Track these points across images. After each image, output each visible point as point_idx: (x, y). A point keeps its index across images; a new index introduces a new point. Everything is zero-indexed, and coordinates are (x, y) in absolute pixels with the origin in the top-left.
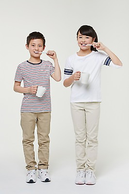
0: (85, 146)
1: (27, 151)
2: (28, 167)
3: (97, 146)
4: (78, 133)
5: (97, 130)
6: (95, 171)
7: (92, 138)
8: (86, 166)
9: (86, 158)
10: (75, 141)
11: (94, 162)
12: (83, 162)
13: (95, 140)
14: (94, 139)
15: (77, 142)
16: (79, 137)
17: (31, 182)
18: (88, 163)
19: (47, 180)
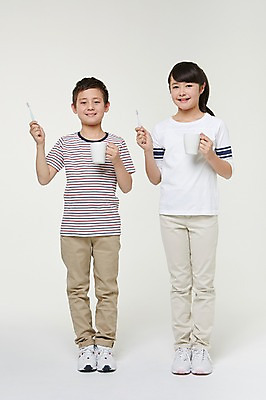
0: (189, 298)
1: (76, 309)
2: (80, 341)
3: (213, 299)
4: (176, 273)
5: (212, 269)
6: (210, 347)
7: (204, 283)
8: (193, 339)
9: (191, 323)
10: (170, 289)
11: (208, 331)
12: (187, 331)
13: (208, 288)
14: (207, 285)
15: (175, 291)
16: (176, 282)
17: (88, 369)
18: (196, 332)
19: (107, 369)
